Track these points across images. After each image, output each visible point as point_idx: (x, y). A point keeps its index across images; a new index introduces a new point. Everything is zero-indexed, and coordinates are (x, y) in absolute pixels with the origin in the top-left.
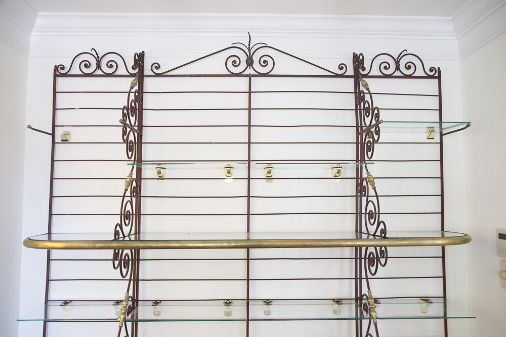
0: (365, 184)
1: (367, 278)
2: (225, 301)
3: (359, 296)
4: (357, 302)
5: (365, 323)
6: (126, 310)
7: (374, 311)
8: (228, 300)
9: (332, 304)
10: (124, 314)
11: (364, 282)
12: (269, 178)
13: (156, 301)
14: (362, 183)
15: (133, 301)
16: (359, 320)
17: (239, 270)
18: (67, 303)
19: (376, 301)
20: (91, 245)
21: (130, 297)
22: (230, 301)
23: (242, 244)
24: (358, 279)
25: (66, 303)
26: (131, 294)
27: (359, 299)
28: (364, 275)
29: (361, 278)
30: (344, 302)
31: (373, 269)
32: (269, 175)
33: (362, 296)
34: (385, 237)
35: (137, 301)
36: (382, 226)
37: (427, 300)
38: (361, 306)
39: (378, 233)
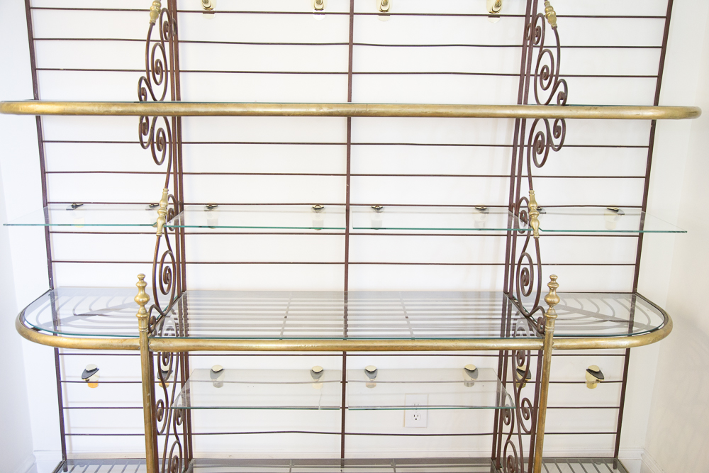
0: (539, 23)
1: (530, 177)
2: (314, 206)
3: (514, 202)
4: (511, 210)
5: (521, 241)
6: (166, 213)
7: (536, 220)
8: (318, 205)
9: (473, 213)
10: (162, 218)
11: (525, 181)
12: (384, 13)
13: (210, 204)
14: (535, 22)
15: (175, 203)
16: (511, 236)
17: (334, 159)
18: (77, 206)
19: (539, 209)
20: (102, 109)
21: (170, 196)
22: (322, 206)
23: (340, 110)
24: (515, 177)
25: (75, 206)
26: (171, 191)
27: (514, 206)
28: (525, 172)
29: (520, 176)
30: (491, 210)
31: (540, 158)
32: (384, 8)
33: (519, 201)
34: (564, 104)
35: (182, 204)
36: (561, 88)
37: (617, 211)
38: (516, 215)
39: (554, 101)
